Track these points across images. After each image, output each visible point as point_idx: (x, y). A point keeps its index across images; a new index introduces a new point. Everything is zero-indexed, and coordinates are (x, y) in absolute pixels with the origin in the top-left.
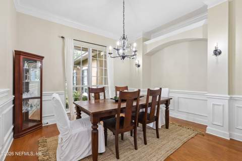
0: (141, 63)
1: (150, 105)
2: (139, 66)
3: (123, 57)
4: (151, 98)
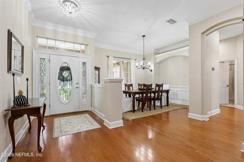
0: (153, 69)
1: (157, 92)
2: (151, 71)
3: (144, 69)
4: (157, 88)
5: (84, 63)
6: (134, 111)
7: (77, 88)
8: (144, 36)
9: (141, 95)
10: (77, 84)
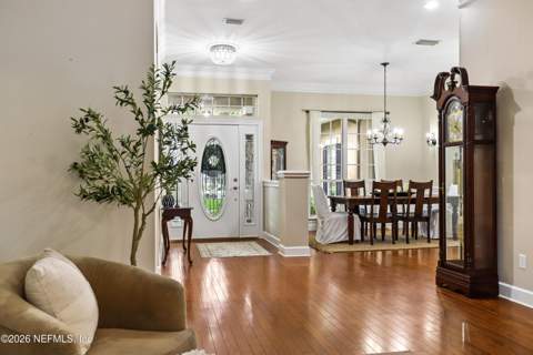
3: (385, 144)
5: (249, 137)
6: (351, 241)
7: (235, 188)
8: (385, 64)
9: (369, 207)
10: (235, 180)
